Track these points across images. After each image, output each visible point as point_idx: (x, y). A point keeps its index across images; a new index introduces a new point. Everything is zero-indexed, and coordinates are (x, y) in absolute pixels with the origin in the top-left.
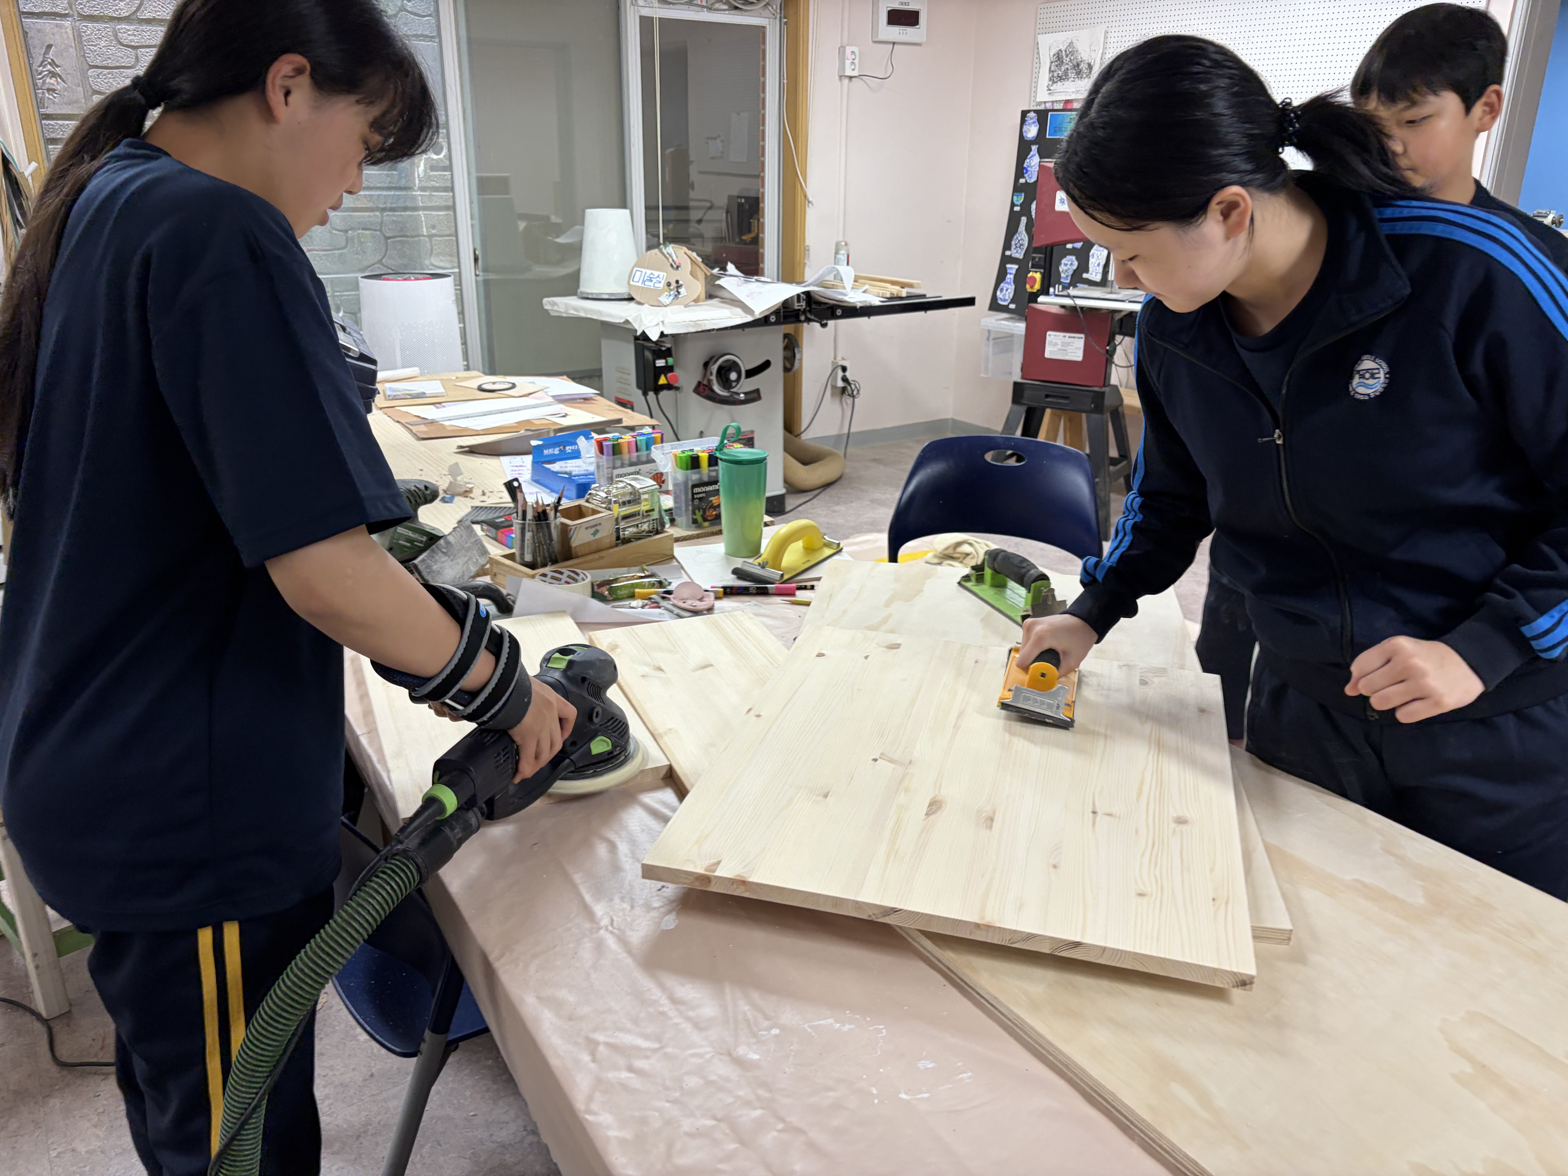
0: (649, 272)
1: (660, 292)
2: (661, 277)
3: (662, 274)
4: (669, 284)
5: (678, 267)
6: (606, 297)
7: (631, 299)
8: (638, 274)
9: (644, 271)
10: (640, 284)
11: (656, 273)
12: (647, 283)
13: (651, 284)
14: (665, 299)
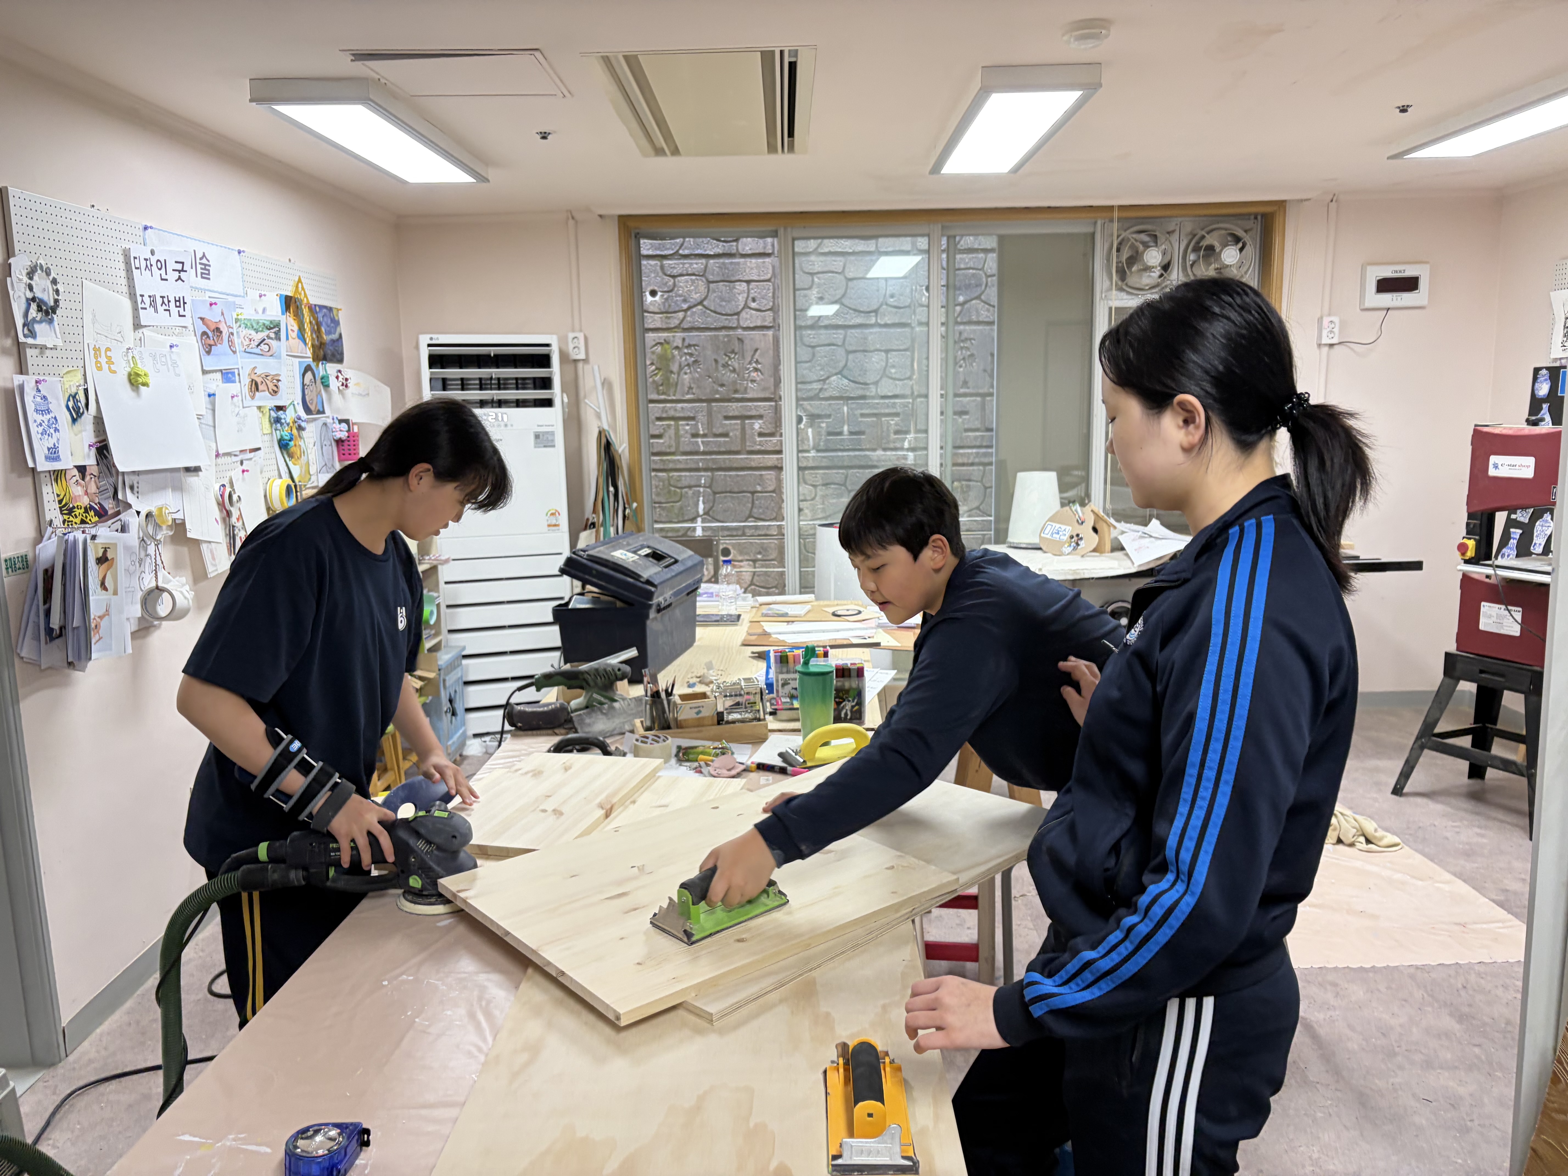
0: (1058, 526)
1: (1061, 544)
2: (1067, 530)
3: (1069, 528)
4: (1072, 537)
5: (1082, 523)
6: (1024, 546)
7: (1040, 549)
8: (1049, 527)
9: (1054, 524)
10: (1048, 536)
11: (1063, 527)
12: (1055, 535)
13: (1058, 536)
14: (1067, 549)
